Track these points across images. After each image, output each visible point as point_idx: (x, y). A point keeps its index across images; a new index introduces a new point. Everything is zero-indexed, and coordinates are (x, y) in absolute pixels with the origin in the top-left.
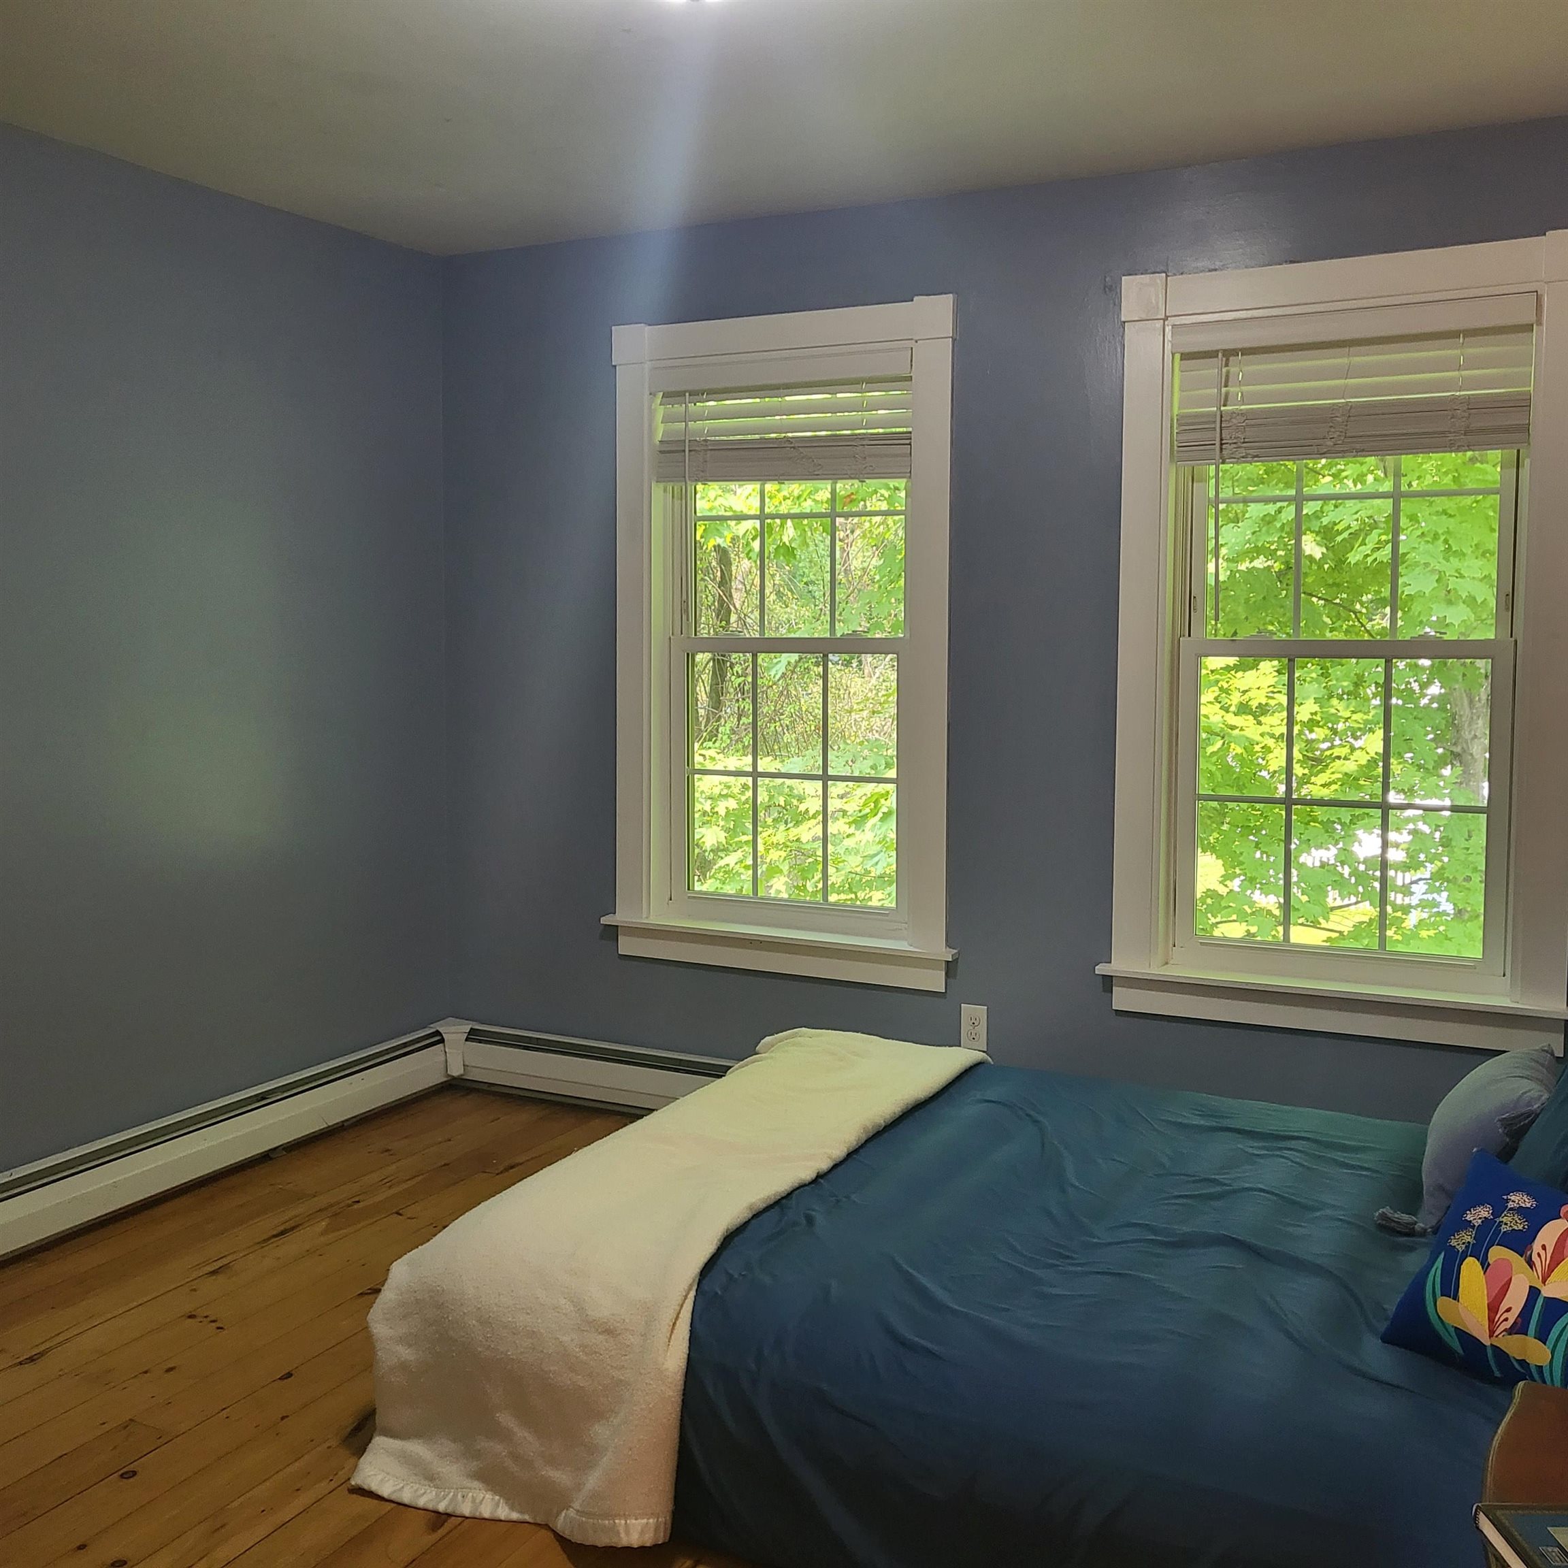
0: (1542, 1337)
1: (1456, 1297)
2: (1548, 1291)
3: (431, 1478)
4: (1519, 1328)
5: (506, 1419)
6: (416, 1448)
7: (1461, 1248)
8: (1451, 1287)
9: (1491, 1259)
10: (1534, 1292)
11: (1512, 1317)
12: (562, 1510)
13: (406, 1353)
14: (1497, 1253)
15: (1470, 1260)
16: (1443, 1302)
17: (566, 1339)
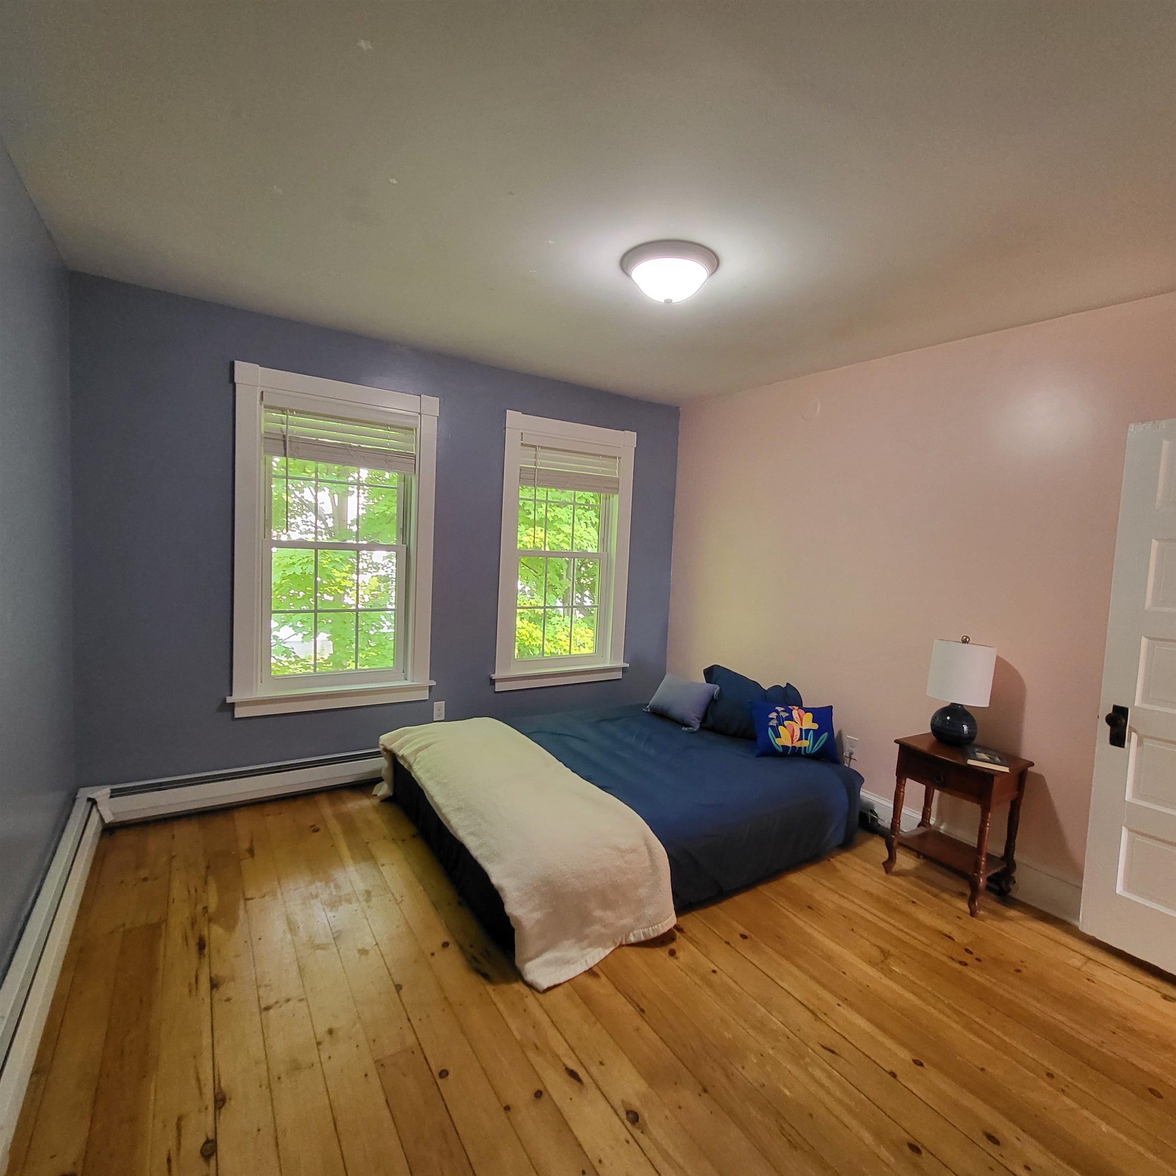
0: (806, 739)
1: (780, 737)
2: (804, 728)
3: (568, 962)
4: (801, 739)
5: (598, 913)
6: (548, 956)
7: (775, 725)
8: (778, 735)
9: (786, 725)
10: (801, 729)
11: (798, 737)
12: (629, 934)
13: (537, 915)
14: (786, 723)
15: (779, 727)
16: (777, 740)
17: (618, 864)
